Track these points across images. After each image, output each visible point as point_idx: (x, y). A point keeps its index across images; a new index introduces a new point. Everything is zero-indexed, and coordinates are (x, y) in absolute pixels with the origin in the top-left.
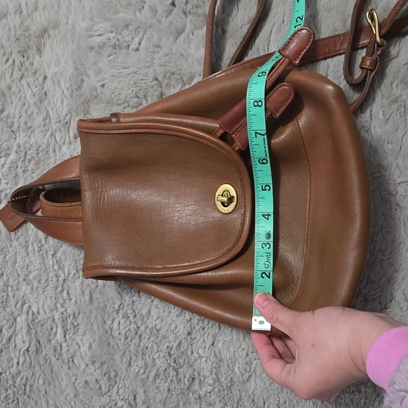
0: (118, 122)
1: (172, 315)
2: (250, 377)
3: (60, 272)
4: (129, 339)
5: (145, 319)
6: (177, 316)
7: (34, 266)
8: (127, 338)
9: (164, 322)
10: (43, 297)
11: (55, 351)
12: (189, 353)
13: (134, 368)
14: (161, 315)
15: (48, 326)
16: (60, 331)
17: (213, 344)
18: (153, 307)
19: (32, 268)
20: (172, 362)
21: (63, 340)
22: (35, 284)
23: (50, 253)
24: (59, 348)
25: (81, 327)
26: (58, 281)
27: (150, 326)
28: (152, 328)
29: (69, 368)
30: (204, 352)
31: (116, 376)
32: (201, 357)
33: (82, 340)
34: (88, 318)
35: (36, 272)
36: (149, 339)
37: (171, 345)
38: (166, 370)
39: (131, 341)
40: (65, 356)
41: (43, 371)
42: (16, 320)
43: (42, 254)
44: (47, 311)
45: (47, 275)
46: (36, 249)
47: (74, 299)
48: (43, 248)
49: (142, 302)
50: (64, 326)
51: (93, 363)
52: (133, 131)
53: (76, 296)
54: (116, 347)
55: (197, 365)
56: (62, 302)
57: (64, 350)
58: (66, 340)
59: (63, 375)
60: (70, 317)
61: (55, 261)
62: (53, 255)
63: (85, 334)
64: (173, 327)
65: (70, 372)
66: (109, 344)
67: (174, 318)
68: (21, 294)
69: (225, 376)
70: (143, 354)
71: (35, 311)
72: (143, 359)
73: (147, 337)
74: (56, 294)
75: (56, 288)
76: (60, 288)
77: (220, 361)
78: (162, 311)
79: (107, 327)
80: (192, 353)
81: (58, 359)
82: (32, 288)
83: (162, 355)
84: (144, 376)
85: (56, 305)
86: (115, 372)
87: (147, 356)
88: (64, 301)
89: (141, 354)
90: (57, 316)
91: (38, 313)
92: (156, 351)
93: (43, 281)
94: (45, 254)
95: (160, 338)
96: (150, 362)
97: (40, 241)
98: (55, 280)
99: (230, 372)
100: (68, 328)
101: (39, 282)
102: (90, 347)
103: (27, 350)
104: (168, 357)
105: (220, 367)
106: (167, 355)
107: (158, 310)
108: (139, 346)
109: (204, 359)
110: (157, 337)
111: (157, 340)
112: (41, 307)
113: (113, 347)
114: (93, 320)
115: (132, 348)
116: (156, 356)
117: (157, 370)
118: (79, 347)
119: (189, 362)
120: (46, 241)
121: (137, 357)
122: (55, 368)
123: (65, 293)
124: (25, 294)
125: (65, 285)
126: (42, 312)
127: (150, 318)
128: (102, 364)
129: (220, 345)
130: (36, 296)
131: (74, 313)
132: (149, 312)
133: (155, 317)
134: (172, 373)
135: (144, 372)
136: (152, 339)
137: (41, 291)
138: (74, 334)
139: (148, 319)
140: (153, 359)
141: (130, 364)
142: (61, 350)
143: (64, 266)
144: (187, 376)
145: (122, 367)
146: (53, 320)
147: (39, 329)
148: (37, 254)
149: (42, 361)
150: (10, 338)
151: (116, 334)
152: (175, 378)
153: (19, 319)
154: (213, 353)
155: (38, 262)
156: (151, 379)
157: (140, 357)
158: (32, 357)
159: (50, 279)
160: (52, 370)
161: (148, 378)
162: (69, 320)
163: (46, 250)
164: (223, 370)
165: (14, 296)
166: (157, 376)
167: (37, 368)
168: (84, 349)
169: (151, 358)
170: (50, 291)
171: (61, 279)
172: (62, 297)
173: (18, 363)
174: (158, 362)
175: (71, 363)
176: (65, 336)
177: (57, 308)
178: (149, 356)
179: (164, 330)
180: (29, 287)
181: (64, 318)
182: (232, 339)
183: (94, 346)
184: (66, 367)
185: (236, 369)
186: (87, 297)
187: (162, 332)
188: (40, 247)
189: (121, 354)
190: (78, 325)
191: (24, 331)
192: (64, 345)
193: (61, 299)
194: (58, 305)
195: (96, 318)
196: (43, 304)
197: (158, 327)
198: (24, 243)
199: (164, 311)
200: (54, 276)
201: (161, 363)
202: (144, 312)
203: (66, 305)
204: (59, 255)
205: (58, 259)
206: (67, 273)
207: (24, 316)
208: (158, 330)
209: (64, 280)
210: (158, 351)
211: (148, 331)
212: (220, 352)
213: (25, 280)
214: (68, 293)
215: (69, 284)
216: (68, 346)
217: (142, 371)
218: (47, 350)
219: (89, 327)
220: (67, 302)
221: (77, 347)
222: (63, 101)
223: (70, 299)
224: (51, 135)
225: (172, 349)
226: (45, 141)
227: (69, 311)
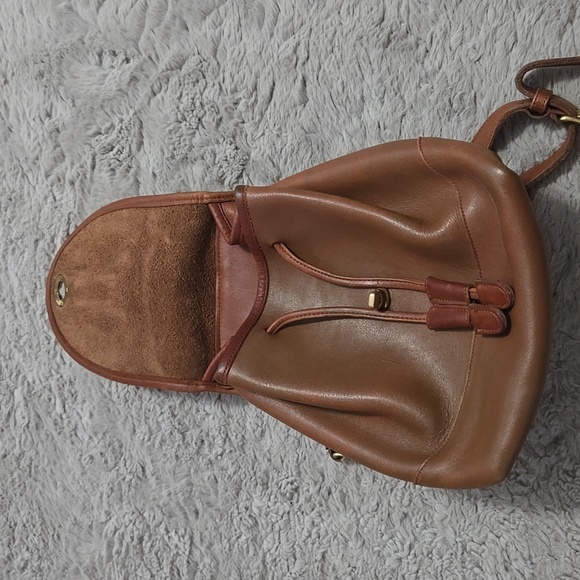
2: (263, 432)
3: (51, 333)
4: (129, 402)
7: (24, 330)
8: (127, 401)
10: (37, 364)
11: (56, 424)
12: (194, 411)
13: (139, 435)
15: (45, 396)
16: (58, 401)
17: (219, 398)
19: (21, 332)
20: (176, 423)
21: (62, 411)
22: (28, 351)
24: (60, 421)
25: (79, 394)
26: (49, 343)
29: (72, 443)
30: (210, 408)
31: (121, 446)
32: (207, 414)
33: (82, 409)
34: (85, 382)
35: (26, 337)
36: (150, 399)
37: (173, 404)
38: (171, 433)
39: (132, 404)
40: (67, 430)
41: (46, 450)
42: (13, 393)
44: (43, 379)
45: (38, 338)
46: (23, 309)
48: (31, 308)
50: (61, 395)
51: (96, 434)
53: (69, 359)
54: (117, 413)
55: (204, 426)
56: (56, 367)
57: (66, 422)
58: (65, 411)
59: (67, 450)
60: (66, 383)
63: (84, 401)
65: (74, 447)
66: (109, 410)
68: (14, 363)
69: (235, 434)
70: (146, 418)
71: (31, 381)
72: (146, 424)
73: (148, 398)
74: (49, 359)
75: (49, 352)
76: (52, 352)
77: (228, 417)
79: (105, 391)
80: (198, 411)
81: (59, 434)
82: (25, 356)
83: (165, 417)
84: (149, 443)
85: (50, 371)
86: (119, 441)
87: (151, 420)
88: (59, 367)
89: (143, 418)
90: (53, 383)
91: (34, 382)
92: (159, 413)
93: (34, 345)
94: (32, 315)
95: (162, 397)
96: (154, 427)
98: (46, 343)
99: (240, 429)
100: (66, 396)
101: (31, 347)
102: (91, 415)
103: (28, 426)
104: (171, 419)
105: (229, 424)
106: (170, 416)
108: (141, 408)
109: (211, 417)
110: (159, 396)
111: (159, 400)
112: (36, 376)
113: (114, 412)
114: (89, 384)
115: (133, 413)
116: (160, 419)
117: (163, 435)
118: (81, 418)
119: (195, 421)
121: (140, 422)
122: (59, 445)
123: (58, 356)
124: (19, 363)
126: (38, 382)
128: (104, 434)
130: (29, 364)
131: (70, 379)
134: (178, 436)
135: (149, 439)
136: (153, 399)
137: (33, 357)
138: (73, 403)
140: (157, 422)
141: (135, 431)
142: (62, 422)
144: (194, 438)
145: (126, 434)
146: (50, 390)
147: (36, 401)
149: (43, 436)
150: (9, 414)
151: (115, 398)
152: (181, 443)
153: (16, 393)
155: (26, 324)
156: (156, 446)
157: (143, 422)
158: (33, 434)
159: (41, 343)
160: (55, 446)
161: (154, 445)
162: (67, 387)
163: (34, 310)
164: (233, 427)
165: (7, 366)
166: (163, 441)
167: (40, 445)
168: (86, 419)
169: (155, 421)
170: (44, 358)
171: (52, 341)
173: (20, 442)
174: (163, 426)
175: (74, 437)
176: (64, 407)
177: (52, 375)
178: (153, 420)
180: (21, 354)
181: (61, 386)
183: (95, 415)
184: (68, 441)
185: (247, 424)
188: (26, 307)
189: (122, 420)
190: (76, 392)
191: (22, 404)
192: (64, 416)
193: (54, 364)
194: (53, 372)
195: (92, 381)
196: (38, 372)
198: (10, 305)
200: (45, 339)
201: (166, 427)
203: (61, 371)
207: (20, 388)
209: (56, 342)
210: (162, 413)
213: (16, 347)
214: (61, 357)
216: (68, 417)
217: (146, 438)
218: (48, 423)
219: (87, 394)
220: (62, 366)
221: (78, 418)
222: (29, 135)
223: (65, 363)
224: (23, 176)
225: (175, 409)
226: (18, 183)
227: (65, 377)
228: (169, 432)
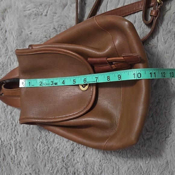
0: (32, 48)
1: (64, 141)
2: (102, 172)
3: (13, 122)
4: (45, 153)
5: (52, 144)
6: (67, 142)
7: (2, 119)
8: (44, 153)
9: (61, 145)
10: (6, 134)
11: (12, 159)
12: (72, 160)
13: (47, 168)
14: (59, 142)
15: (8, 147)
16: (14, 150)
17: (84, 156)
18: (56, 138)
20: (64, 165)
21: (15, 154)
22: (3, 128)
23: (9, 113)
24: (13, 158)
25: (23, 148)
26: (12, 126)
27: (54, 147)
28: (55, 148)
29: (18, 168)
30: (80, 160)
31: (39, 171)
32: (78, 162)
33: (24, 154)
34: (26, 143)
35: (3, 122)
36: (54, 153)
37: (64, 156)
38: (62, 168)
39: (46, 154)
40: (16, 162)
41: (6, 169)
43: (5, 113)
44: (8, 140)
45: (8, 123)
46: (3, 111)
47: (20, 134)
48: (6, 111)
49: (50, 135)
50: (15, 147)
51: (29, 165)
52: (38, 52)
53: (20, 133)
54: (39, 157)
55: (76, 166)
56: (14, 136)
57: (16, 159)
58: (16, 154)
59: (15, 170)
60: (18, 142)
61: (11, 116)
62: (10, 114)
63: (25, 151)
64: (65, 147)
65: (18, 169)
66: (35, 156)
67: (65, 143)
69: (89, 172)
70: (51, 161)
71: (3, 140)
72: (51, 163)
73: (53, 153)
74: (12, 132)
75: (12, 129)
76: (13, 129)
77: (87, 164)
78: (59, 140)
79: (34, 148)
80: (74, 160)
81: (13, 163)
82: (1, 130)
83: (60, 161)
84: (51, 172)
85: (12, 137)
86: (38, 169)
87: (53, 162)
88: (16, 135)
89: (50, 161)
90: (12, 142)
91: (4, 141)
92: (57, 159)
93: (6, 126)
94: (7, 114)
95: (59, 153)
96: (54, 165)
97: (5, 107)
98: (11, 125)
99: (92, 170)
100: (17, 148)
101: (4, 126)
102: (27, 157)
104: (62, 162)
105: (87, 167)
106: (62, 161)
107: (58, 139)
108: (49, 157)
109: (79, 163)
110: (58, 152)
111: (58, 154)
112: (5, 138)
113: (37, 157)
114: (28, 144)
115: (46, 158)
116: (57, 162)
117: (58, 169)
118: (23, 157)
119: (72, 164)
120: (7, 107)
121: (48, 162)
122: (12, 168)
123: (16, 131)
125: (16, 128)
126: (6, 141)
127: (54, 143)
128: (32, 166)
129: (87, 156)
130: (3, 133)
131: (20, 141)
132: (54, 140)
133: (56, 142)
134: (65, 170)
135: (52, 170)
136: (55, 153)
137: (5, 131)
138: (20, 151)
139: (53, 143)
140: (56, 163)
141: (45, 165)
142: (14, 159)
143: (15, 119)
144: (72, 172)
145: (42, 167)
146: (11, 145)
147: (4, 149)
148: (3, 113)
149: (6, 164)
151: (38, 151)
152: (66, 173)
154: (84, 160)
155: (4, 117)
156: (55, 173)
157: (50, 162)
158: (2, 162)
159: (9, 125)
160: (10, 168)
161: (53, 172)
162: (18, 144)
163: (7, 111)
164: (89, 168)
166: (58, 171)
167: (4, 167)
168: (25, 158)
169: (55, 162)
170: (9, 131)
171: (14, 125)
172: (15, 134)
174: (58, 165)
175: (19, 165)
176: (16, 152)
177: (12, 139)
178: (54, 162)
179: (61, 149)
181: (16, 144)
182: (93, 153)
183: (29, 157)
184: (16, 167)
185: (95, 168)
186: (25, 133)
187: (60, 150)
188: (4, 110)
189: (41, 160)
190: (22, 147)
192: (16, 156)
193: (14, 134)
194: (13, 137)
195: (29, 143)
196: (6, 137)
197: (58, 147)
199: (61, 140)
200: (11, 124)
201: (59, 165)
202: (51, 140)
203: (16, 137)
204: (13, 114)
205: (13, 115)
206: (16, 122)
208: (58, 149)
209: (16, 126)
210: (58, 159)
211: (53, 149)
212: (87, 160)
214: (17, 132)
215: (18, 127)
216: (17, 157)
217: (51, 169)
218: (8, 159)
219: (27, 148)
220: (17, 136)
221: (21, 157)
222: (13, 42)
223: (18, 135)
224: (9, 58)
225: (64, 158)
226: (6, 61)
227: (18, 140)
228: (60, 168)
